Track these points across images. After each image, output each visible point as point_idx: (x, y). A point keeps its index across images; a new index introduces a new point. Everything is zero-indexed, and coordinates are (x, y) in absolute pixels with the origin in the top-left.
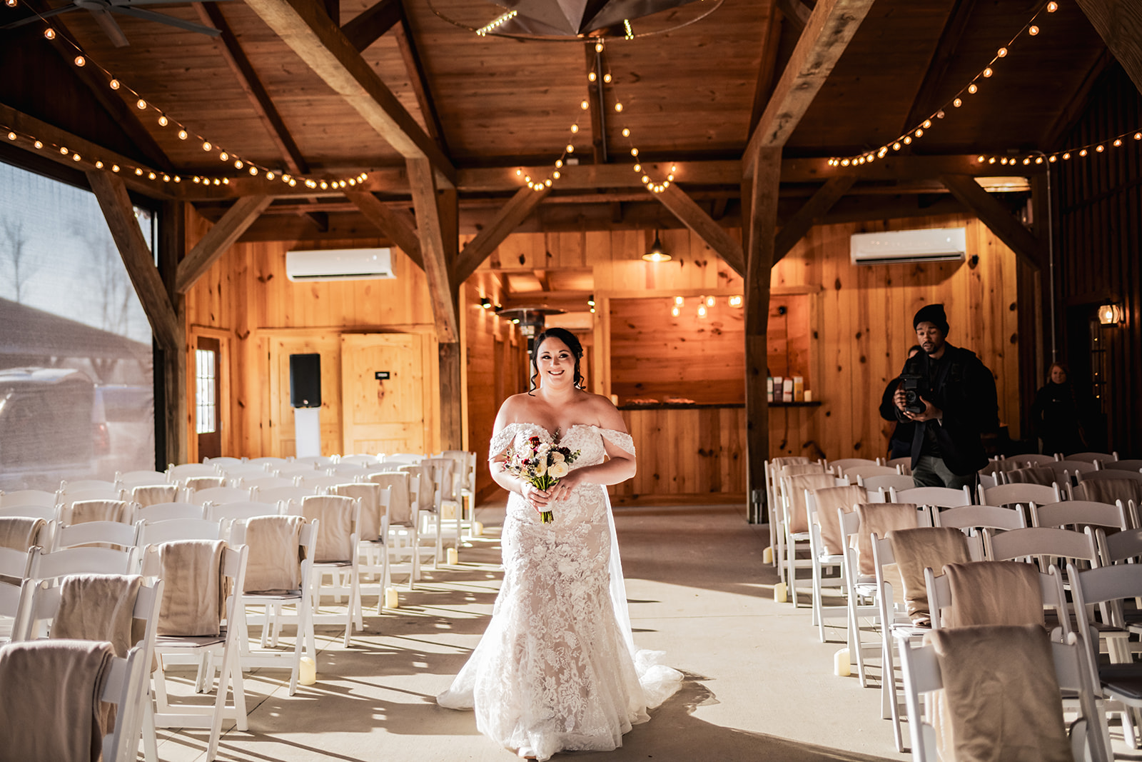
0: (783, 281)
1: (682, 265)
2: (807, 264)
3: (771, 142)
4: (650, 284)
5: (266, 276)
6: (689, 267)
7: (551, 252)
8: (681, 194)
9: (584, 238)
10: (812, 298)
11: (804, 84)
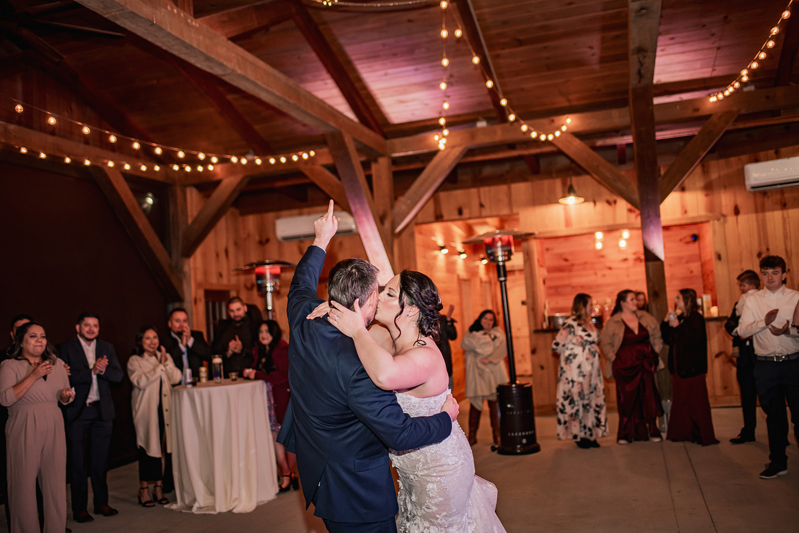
0: (686, 212)
1: (595, 205)
2: (707, 195)
3: (640, 82)
4: (568, 223)
5: (264, 240)
6: (601, 206)
7: (483, 202)
8: (577, 142)
9: (509, 189)
10: (714, 225)
11: (642, 9)
